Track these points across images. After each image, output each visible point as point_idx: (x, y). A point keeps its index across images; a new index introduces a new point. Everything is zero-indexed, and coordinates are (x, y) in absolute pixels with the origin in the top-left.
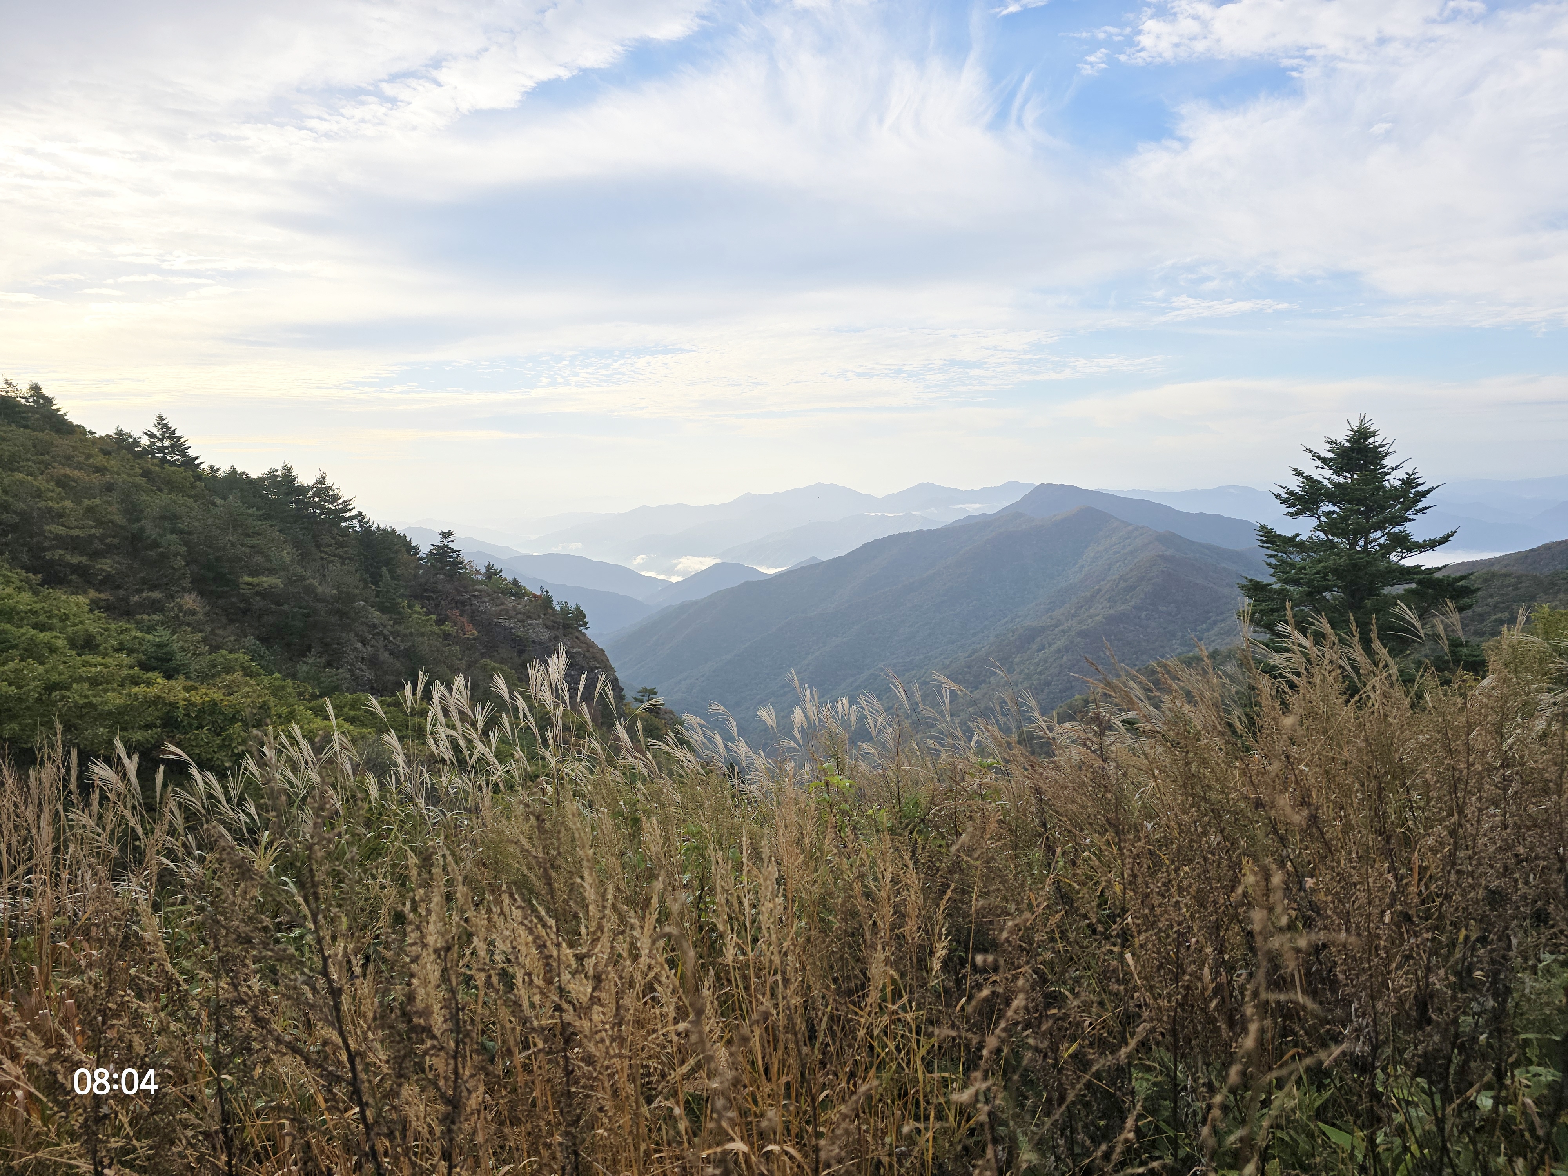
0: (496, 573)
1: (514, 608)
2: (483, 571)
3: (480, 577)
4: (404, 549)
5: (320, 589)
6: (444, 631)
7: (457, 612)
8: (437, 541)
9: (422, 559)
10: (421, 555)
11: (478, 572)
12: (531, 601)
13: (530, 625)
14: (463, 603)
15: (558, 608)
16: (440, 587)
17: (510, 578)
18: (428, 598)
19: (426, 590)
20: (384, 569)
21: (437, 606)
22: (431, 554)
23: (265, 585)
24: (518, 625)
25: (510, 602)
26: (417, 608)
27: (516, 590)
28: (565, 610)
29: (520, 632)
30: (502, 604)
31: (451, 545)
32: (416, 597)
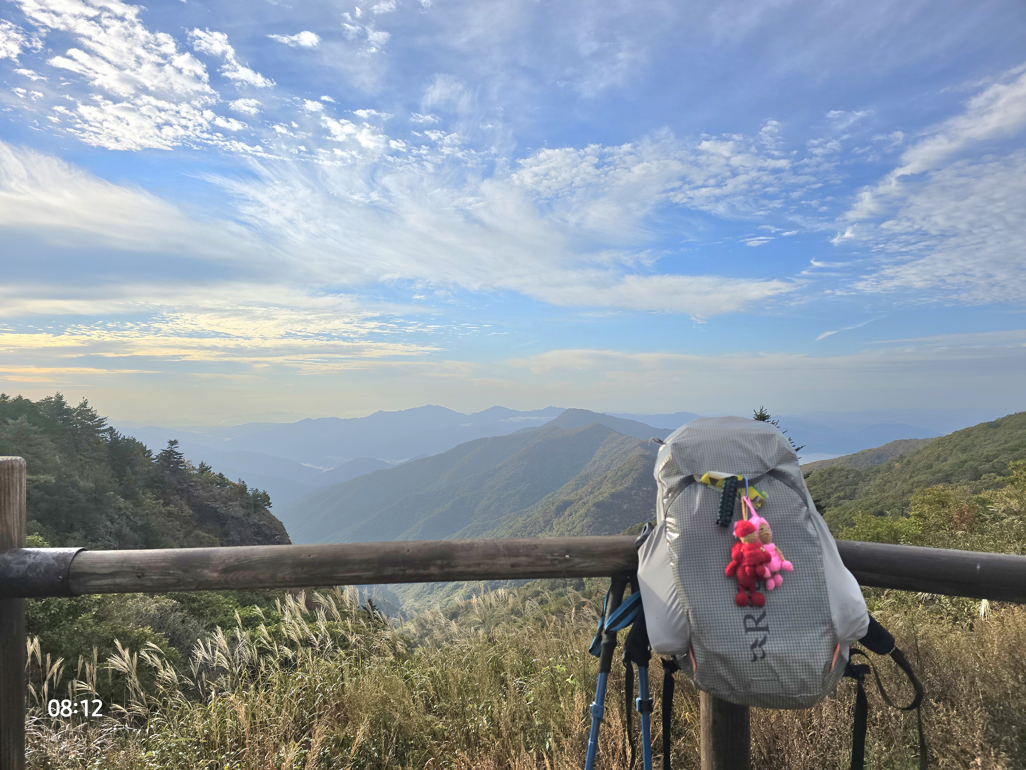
0: (207, 469)
1: (219, 493)
2: (197, 467)
3: (195, 472)
4: (141, 454)
5: (82, 484)
6: (169, 511)
7: (177, 497)
8: (166, 446)
9: (153, 459)
10: (153, 456)
11: (194, 468)
12: (231, 488)
13: (230, 505)
14: (182, 490)
15: (251, 493)
16: (166, 479)
17: (217, 473)
18: (157, 487)
19: (155, 482)
20: (128, 468)
21: (164, 492)
22: (161, 457)
23: (42, 481)
24: (222, 505)
25: (216, 489)
26: (149, 495)
27: (221, 481)
28: (256, 495)
29: (222, 510)
30: (211, 491)
31: (176, 450)
32: (148, 486)
